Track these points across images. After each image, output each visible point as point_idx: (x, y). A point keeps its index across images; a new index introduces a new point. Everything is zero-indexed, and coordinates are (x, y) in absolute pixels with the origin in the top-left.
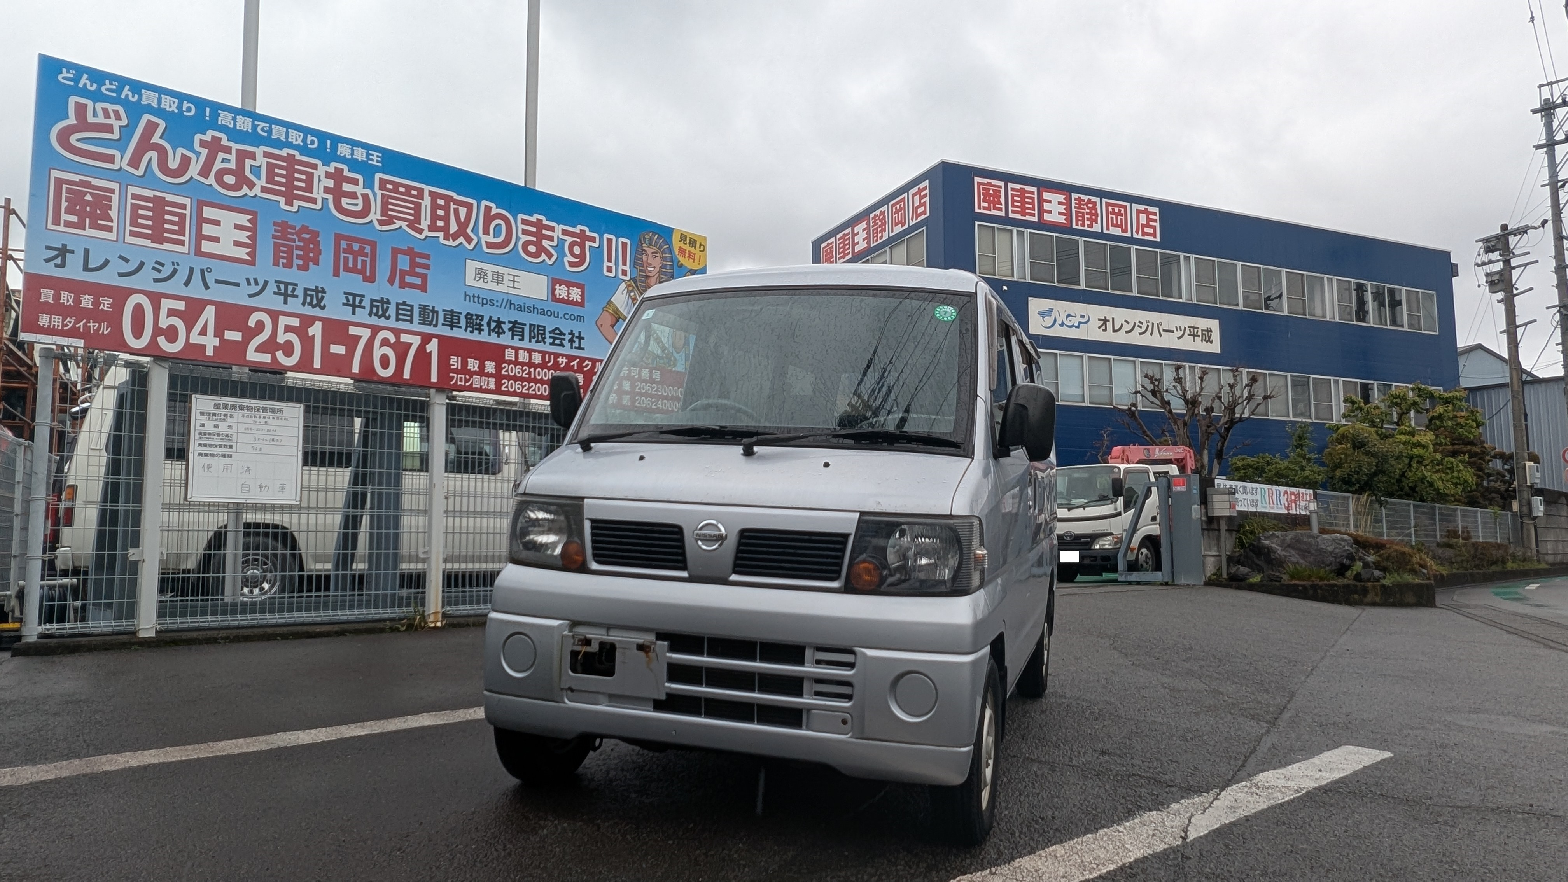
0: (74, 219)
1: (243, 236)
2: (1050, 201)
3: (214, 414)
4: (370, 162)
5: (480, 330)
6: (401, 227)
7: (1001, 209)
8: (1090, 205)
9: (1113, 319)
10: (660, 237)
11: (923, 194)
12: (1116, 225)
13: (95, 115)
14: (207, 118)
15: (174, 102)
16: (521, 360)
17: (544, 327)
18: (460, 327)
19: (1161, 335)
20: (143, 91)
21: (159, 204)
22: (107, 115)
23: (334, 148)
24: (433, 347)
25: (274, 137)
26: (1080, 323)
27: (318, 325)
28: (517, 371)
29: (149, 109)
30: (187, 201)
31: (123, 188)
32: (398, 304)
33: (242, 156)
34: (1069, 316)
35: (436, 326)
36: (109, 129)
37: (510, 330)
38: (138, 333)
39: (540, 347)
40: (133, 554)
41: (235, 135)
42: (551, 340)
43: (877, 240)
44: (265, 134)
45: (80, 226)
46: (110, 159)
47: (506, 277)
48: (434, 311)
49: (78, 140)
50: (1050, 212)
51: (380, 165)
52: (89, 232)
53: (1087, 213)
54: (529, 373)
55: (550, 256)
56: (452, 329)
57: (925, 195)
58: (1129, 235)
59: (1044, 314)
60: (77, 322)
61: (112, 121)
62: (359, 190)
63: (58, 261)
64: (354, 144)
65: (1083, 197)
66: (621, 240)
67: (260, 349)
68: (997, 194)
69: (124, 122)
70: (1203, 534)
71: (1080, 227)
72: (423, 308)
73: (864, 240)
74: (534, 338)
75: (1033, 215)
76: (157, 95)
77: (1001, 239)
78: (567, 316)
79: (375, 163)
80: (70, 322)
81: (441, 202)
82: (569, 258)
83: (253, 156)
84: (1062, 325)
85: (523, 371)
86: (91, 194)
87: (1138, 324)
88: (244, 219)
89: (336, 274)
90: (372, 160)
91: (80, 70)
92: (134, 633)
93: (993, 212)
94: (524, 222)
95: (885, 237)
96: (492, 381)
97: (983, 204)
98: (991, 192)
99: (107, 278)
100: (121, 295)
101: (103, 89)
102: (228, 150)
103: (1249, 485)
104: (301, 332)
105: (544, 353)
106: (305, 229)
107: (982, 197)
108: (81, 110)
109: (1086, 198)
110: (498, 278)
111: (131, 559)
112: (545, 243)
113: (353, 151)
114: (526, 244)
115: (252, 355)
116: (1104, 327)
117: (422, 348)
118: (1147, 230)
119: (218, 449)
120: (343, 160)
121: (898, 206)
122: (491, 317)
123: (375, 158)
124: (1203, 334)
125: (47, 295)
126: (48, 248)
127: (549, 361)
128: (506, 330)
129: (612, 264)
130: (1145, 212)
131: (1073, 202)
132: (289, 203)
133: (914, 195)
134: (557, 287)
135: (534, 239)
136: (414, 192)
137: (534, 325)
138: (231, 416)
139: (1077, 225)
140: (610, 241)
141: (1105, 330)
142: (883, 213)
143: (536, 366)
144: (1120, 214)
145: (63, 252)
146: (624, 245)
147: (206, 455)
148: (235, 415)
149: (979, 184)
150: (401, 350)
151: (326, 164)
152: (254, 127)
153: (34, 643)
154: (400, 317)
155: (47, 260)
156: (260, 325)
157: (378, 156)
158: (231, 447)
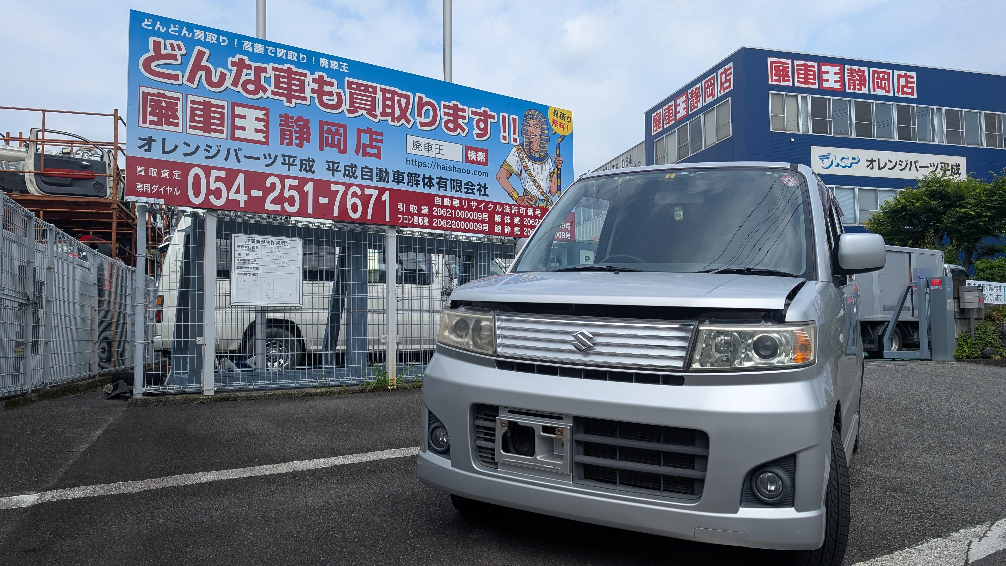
0: (155, 119)
1: (260, 125)
2: (827, 73)
3: (246, 247)
4: (341, 70)
5: (418, 185)
6: (362, 114)
7: (788, 81)
8: (860, 74)
9: (879, 159)
10: (540, 113)
11: (728, 73)
12: (881, 88)
13: (165, 48)
14: (236, 46)
15: (214, 37)
16: (445, 204)
17: (461, 181)
18: (404, 183)
19: (917, 171)
20: (195, 30)
21: (207, 106)
22: (173, 48)
23: (318, 61)
24: (386, 197)
25: (278, 56)
26: (852, 164)
27: (310, 184)
28: (443, 212)
29: (199, 42)
30: (224, 103)
31: (185, 96)
32: (362, 168)
33: (259, 71)
34: (843, 158)
35: (388, 182)
36: (174, 57)
37: (437, 183)
38: (197, 193)
39: (459, 195)
40: (199, 340)
41: (253, 56)
42: (466, 190)
43: (693, 109)
44: (273, 55)
45: (159, 123)
46: (176, 77)
47: (434, 147)
48: (387, 173)
49: (156, 66)
50: (827, 80)
51: (348, 71)
52: (165, 127)
53: (857, 80)
54: (451, 214)
55: (463, 130)
56: (398, 184)
57: (730, 74)
58: (891, 94)
59: (823, 158)
60: (159, 188)
61: (176, 52)
62: (334, 90)
63: (147, 147)
64: (330, 58)
65: (854, 67)
66: (512, 116)
67: (273, 202)
68: (785, 69)
69: (184, 52)
70: (956, 322)
71: (851, 91)
72: (379, 170)
73: (684, 109)
74: (454, 189)
75: (814, 84)
76: (203, 32)
77: (789, 104)
78: (476, 173)
79: (344, 70)
80: (155, 187)
81: (388, 95)
82: (477, 131)
83: (265, 70)
84: (837, 165)
85: (447, 212)
86: (166, 102)
87: (899, 162)
88: (260, 114)
89: (321, 148)
90: (342, 68)
91: (156, 18)
92: (201, 393)
93: (783, 83)
94: (445, 107)
95: (700, 105)
96: (427, 219)
97: (775, 78)
98: (781, 68)
99: (177, 157)
100: (185, 168)
101: (170, 30)
102: (249, 67)
103: (994, 284)
104: (299, 189)
105: (461, 199)
106: (300, 118)
107: (774, 72)
108: (157, 45)
109: (856, 68)
110: (429, 147)
111: (198, 343)
112: (460, 121)
113: (329, 63)
114: (447, 122)
115: (269, 206)
116: (871, 166)
117: (379, 197)
118: (906, 90)
119: (249, 270)
120: (323, 69)
121: (709, 83)
122: (424, 175)
123: (344, 67)
124: (952, 168)
125: (141, 170)
126: (140, 139)
127: (465, 205)
128: (435, 184)
129: (506, 134)
130: (905, 76)
131: (846, 72)
132: (289, 101)
133: (721, 74)
134: (469, 152)
135: (452, 119)
136: (371, 90)
137: (454, 180)
138: (257, 247)
139: (849, 89)
140: (504, 117)
141: (872, 168)
142: (698, 89)
143: (456, 208)
144: (883, 78)
145: (149, 141)
146: (514, 120)
147: (242, 274)
148: (259, 247)
149: (772, 62)
150: (365, 200)
151: (312, 73)
152: (266, 50)
153: (140, 399)
154: (364, 177)
155: (140, 147)
156: (273, 185)
157: (346, 66)
158: (257, 268)
